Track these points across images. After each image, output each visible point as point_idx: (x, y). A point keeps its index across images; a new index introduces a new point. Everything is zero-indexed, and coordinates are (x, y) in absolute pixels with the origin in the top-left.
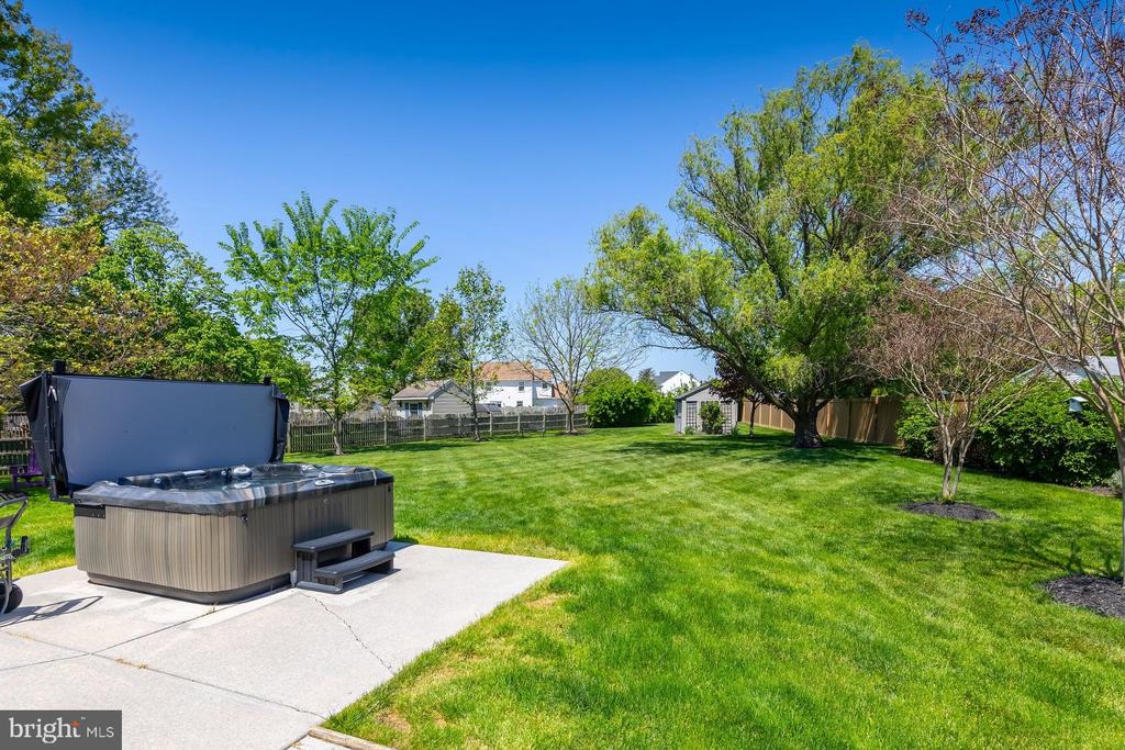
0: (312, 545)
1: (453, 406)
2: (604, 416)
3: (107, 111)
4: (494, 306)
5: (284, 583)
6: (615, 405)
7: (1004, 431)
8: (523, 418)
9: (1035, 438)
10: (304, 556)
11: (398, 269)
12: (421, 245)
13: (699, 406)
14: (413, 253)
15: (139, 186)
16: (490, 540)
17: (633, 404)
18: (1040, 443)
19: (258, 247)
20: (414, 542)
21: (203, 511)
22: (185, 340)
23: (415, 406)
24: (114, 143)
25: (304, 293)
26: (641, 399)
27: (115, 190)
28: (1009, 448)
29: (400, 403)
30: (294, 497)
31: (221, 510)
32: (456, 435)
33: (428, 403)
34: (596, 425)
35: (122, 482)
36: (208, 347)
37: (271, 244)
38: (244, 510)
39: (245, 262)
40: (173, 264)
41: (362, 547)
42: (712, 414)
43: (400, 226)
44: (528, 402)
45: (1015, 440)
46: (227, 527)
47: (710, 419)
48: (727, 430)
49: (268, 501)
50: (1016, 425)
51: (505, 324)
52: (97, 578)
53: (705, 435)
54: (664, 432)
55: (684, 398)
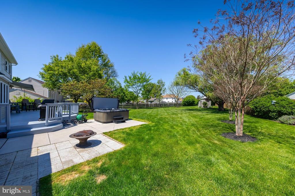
0: (115, 118)
1: (157, 102)
2: (185, 104)
3: (111, 62)
4: (163, 85)
5: (112, 122)
6: (186, 102)
7: (256, 108)
8: (169, 104)
9: (262, 109)
10: (114, 119)
11: (146, 81)
12: (150, 77)
13: (202, 102)
14: (149, 78)
15: (114, 72)
16: (141, 120)
17: (191, 102)
18: (263, 111)
19: (128, 79)
20: (132, 119)
21: (103, 112)
22: (115, 92)
23: (151, 102)
24: (112, 66)
25: (134, 85)
26: (192, 101)
27: (112, 72)
28: (257, 111)
29: (149, 101)
30: (114, 112)
31: (105, 112)
32: (157, 107)
33: (153, 101)
34: (183, 106)
35: (99, 109)
36: (118, 93)
37: (130, 78)
38: (107, 113)
39: (126, 81)
40: (115, 82)
41: (122, 118)
42: (205, 104)
43: (147, 74)
44: (174, 102)
45: (258, 110)
46: (105, 115)
47: (205, 105)
48: (208, 107)
49: (110, 112)
50: (258, 106)
51: (165, 88)
52: (95, 120)
53: (204, 108)
54: (196, 107)
55: (199, 101)
